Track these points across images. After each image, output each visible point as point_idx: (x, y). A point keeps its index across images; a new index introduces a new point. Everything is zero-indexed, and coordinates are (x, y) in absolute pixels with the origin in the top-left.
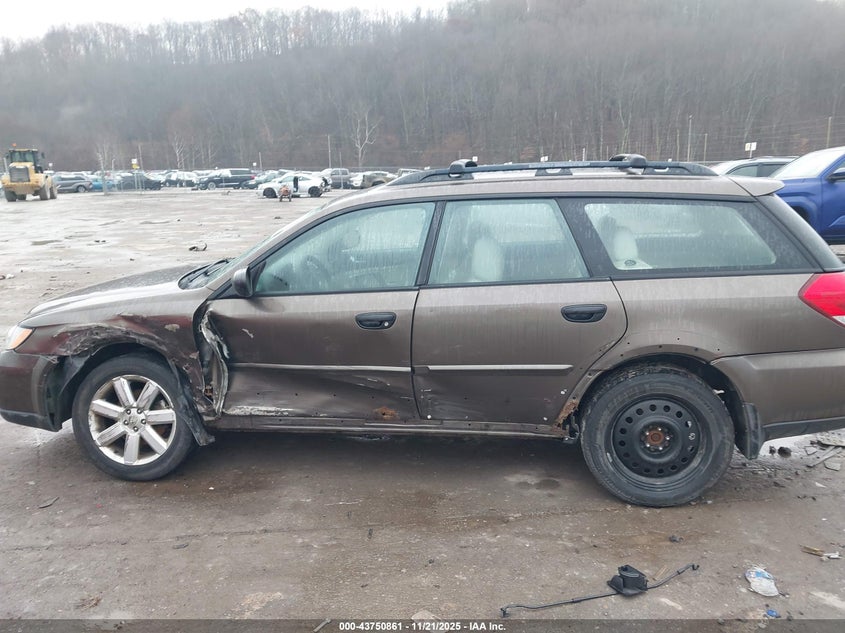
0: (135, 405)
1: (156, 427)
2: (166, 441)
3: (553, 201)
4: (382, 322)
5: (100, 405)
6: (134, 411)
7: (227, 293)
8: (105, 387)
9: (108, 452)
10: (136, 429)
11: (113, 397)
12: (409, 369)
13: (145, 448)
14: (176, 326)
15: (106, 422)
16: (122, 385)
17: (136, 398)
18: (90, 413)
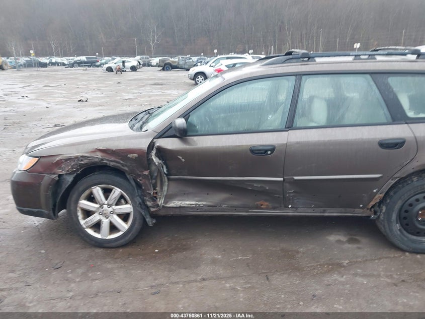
0: (106, 202)
1: (119, 215)
2: (127, 224)
3: (368, 76)
4: (266, 151)
5: (84, 203)
6: (105, 207)
7: (166, 134)
8: (87, 193)
9: (91, 232)
10: (107, 217)
11: (91, 198)
12: (281, 179)
13: (113, 228)
14: (136, 155)
15: (88, 213)
16: (97, 191)
17: (107, 198)
18: (78, 209)
